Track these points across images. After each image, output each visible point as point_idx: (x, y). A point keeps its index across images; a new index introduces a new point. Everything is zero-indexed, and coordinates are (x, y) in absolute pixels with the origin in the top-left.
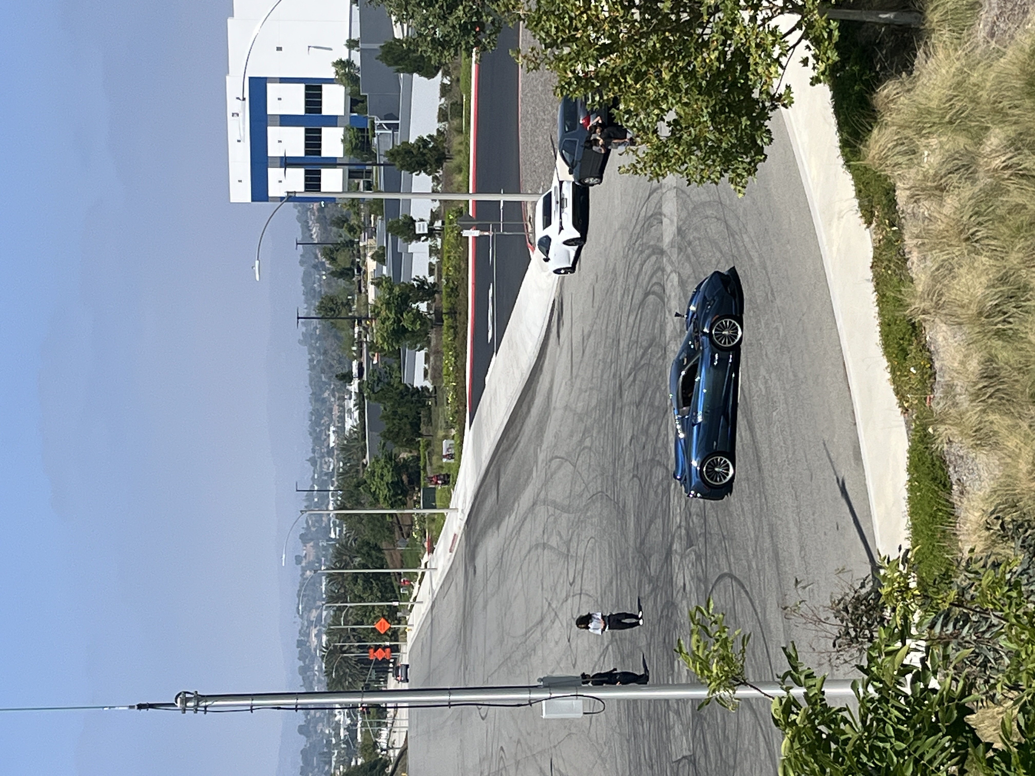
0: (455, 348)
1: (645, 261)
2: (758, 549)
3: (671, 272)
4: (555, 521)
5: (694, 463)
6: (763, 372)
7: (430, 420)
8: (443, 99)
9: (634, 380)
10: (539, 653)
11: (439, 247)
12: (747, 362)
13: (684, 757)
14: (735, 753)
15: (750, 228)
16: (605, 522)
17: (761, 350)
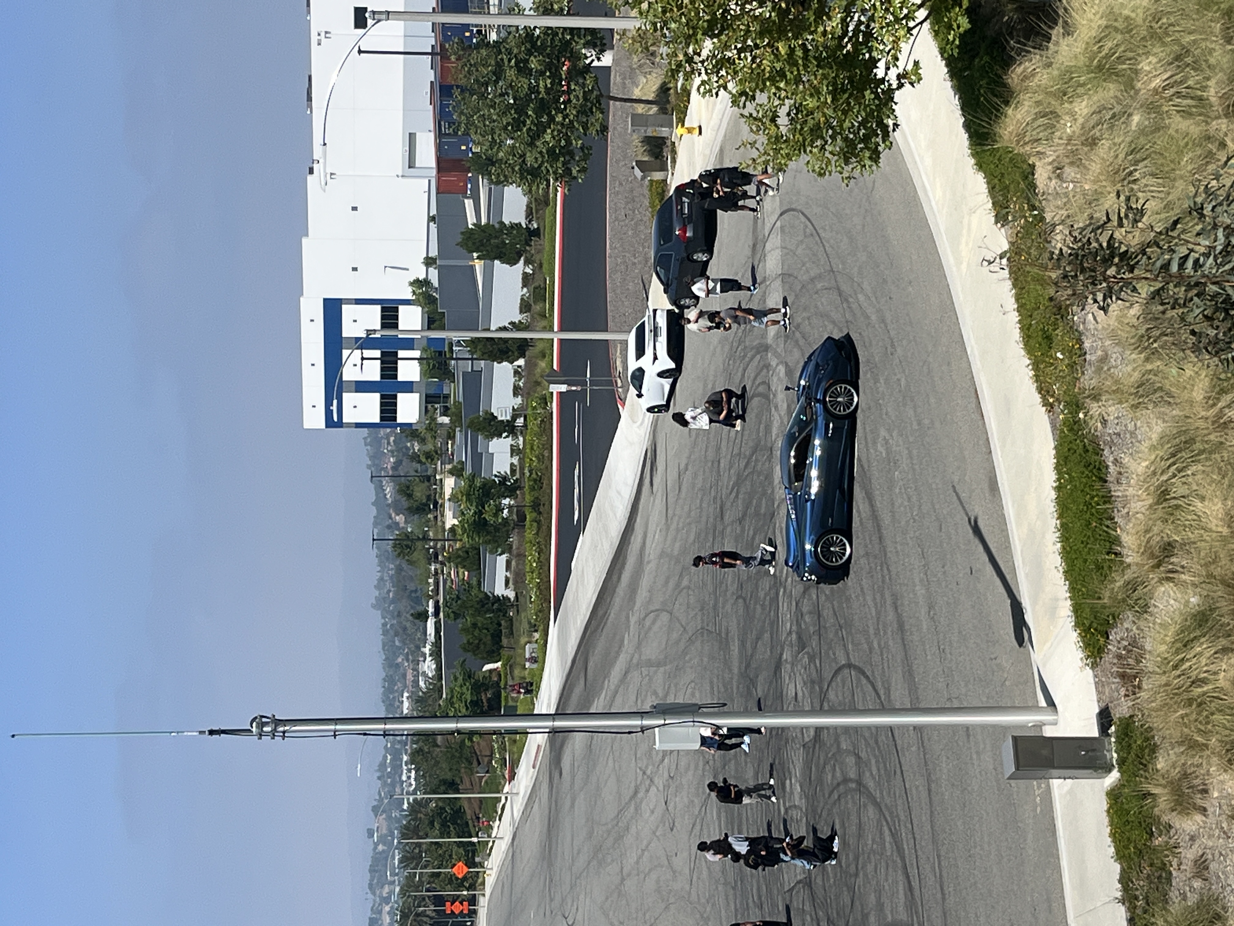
0: (538, 543)
1: (748, 365)
2: (881, 627)
3: (777, 365)
4: (651, 680)
5: (808, 547)
6: (883, 433)
7: (512, 633)
8: (525, 290)
9: (737, 496)
10: (633, 830)
11: (521, 447)
12: (865, 428)
13: (799, 882)
14: (857, 858)
15: (865, 286)
16: (705, 659)
17: (881, 410)
